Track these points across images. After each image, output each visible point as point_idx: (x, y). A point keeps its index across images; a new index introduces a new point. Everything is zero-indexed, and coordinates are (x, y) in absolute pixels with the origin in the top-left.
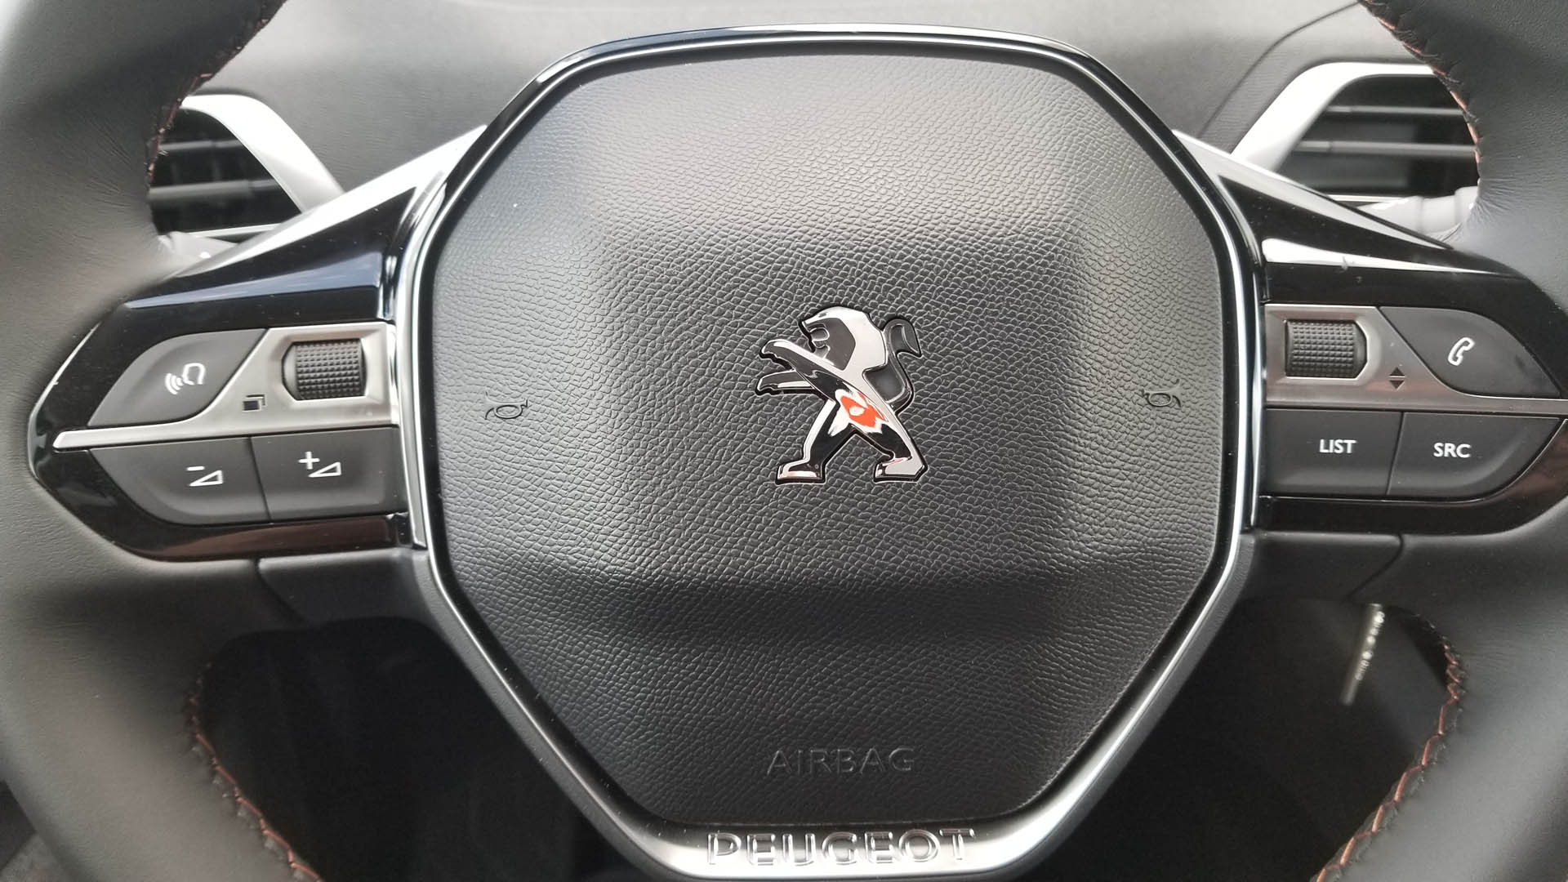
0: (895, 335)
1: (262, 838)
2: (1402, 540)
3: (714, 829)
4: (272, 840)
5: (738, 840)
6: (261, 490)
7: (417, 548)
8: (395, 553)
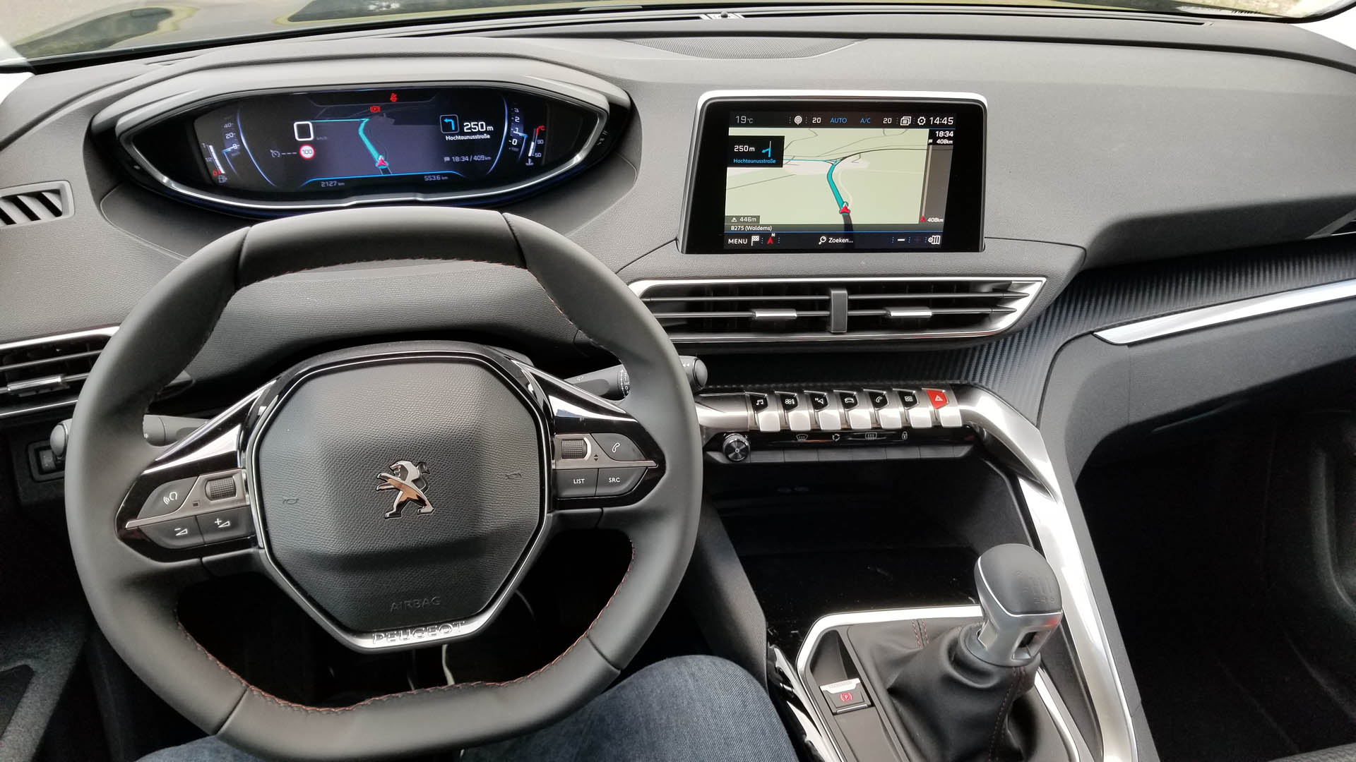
0: (421, 468)
1: (207, 657)
2: (602, 510)
3: (374, 632)
4: (211, 657)
5: (383, 635)
6: (202, 533)
7: (260, 548)
8: (251, 550)
